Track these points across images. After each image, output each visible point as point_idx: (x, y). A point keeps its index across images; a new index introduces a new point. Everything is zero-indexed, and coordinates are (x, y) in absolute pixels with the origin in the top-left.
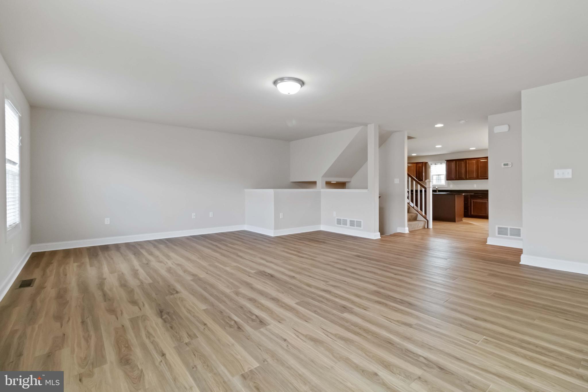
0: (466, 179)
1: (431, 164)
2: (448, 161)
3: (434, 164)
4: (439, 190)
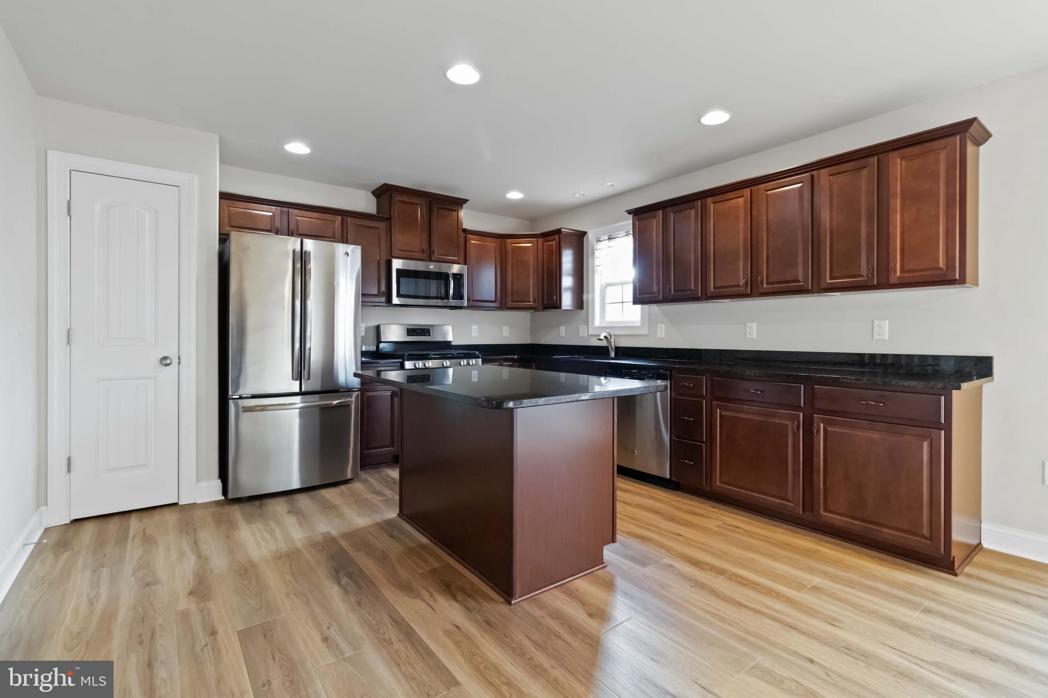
0: (707, 297)
1: (599, 241)
2: (639, 213)
3: (607, 236)
4: (617, 349)
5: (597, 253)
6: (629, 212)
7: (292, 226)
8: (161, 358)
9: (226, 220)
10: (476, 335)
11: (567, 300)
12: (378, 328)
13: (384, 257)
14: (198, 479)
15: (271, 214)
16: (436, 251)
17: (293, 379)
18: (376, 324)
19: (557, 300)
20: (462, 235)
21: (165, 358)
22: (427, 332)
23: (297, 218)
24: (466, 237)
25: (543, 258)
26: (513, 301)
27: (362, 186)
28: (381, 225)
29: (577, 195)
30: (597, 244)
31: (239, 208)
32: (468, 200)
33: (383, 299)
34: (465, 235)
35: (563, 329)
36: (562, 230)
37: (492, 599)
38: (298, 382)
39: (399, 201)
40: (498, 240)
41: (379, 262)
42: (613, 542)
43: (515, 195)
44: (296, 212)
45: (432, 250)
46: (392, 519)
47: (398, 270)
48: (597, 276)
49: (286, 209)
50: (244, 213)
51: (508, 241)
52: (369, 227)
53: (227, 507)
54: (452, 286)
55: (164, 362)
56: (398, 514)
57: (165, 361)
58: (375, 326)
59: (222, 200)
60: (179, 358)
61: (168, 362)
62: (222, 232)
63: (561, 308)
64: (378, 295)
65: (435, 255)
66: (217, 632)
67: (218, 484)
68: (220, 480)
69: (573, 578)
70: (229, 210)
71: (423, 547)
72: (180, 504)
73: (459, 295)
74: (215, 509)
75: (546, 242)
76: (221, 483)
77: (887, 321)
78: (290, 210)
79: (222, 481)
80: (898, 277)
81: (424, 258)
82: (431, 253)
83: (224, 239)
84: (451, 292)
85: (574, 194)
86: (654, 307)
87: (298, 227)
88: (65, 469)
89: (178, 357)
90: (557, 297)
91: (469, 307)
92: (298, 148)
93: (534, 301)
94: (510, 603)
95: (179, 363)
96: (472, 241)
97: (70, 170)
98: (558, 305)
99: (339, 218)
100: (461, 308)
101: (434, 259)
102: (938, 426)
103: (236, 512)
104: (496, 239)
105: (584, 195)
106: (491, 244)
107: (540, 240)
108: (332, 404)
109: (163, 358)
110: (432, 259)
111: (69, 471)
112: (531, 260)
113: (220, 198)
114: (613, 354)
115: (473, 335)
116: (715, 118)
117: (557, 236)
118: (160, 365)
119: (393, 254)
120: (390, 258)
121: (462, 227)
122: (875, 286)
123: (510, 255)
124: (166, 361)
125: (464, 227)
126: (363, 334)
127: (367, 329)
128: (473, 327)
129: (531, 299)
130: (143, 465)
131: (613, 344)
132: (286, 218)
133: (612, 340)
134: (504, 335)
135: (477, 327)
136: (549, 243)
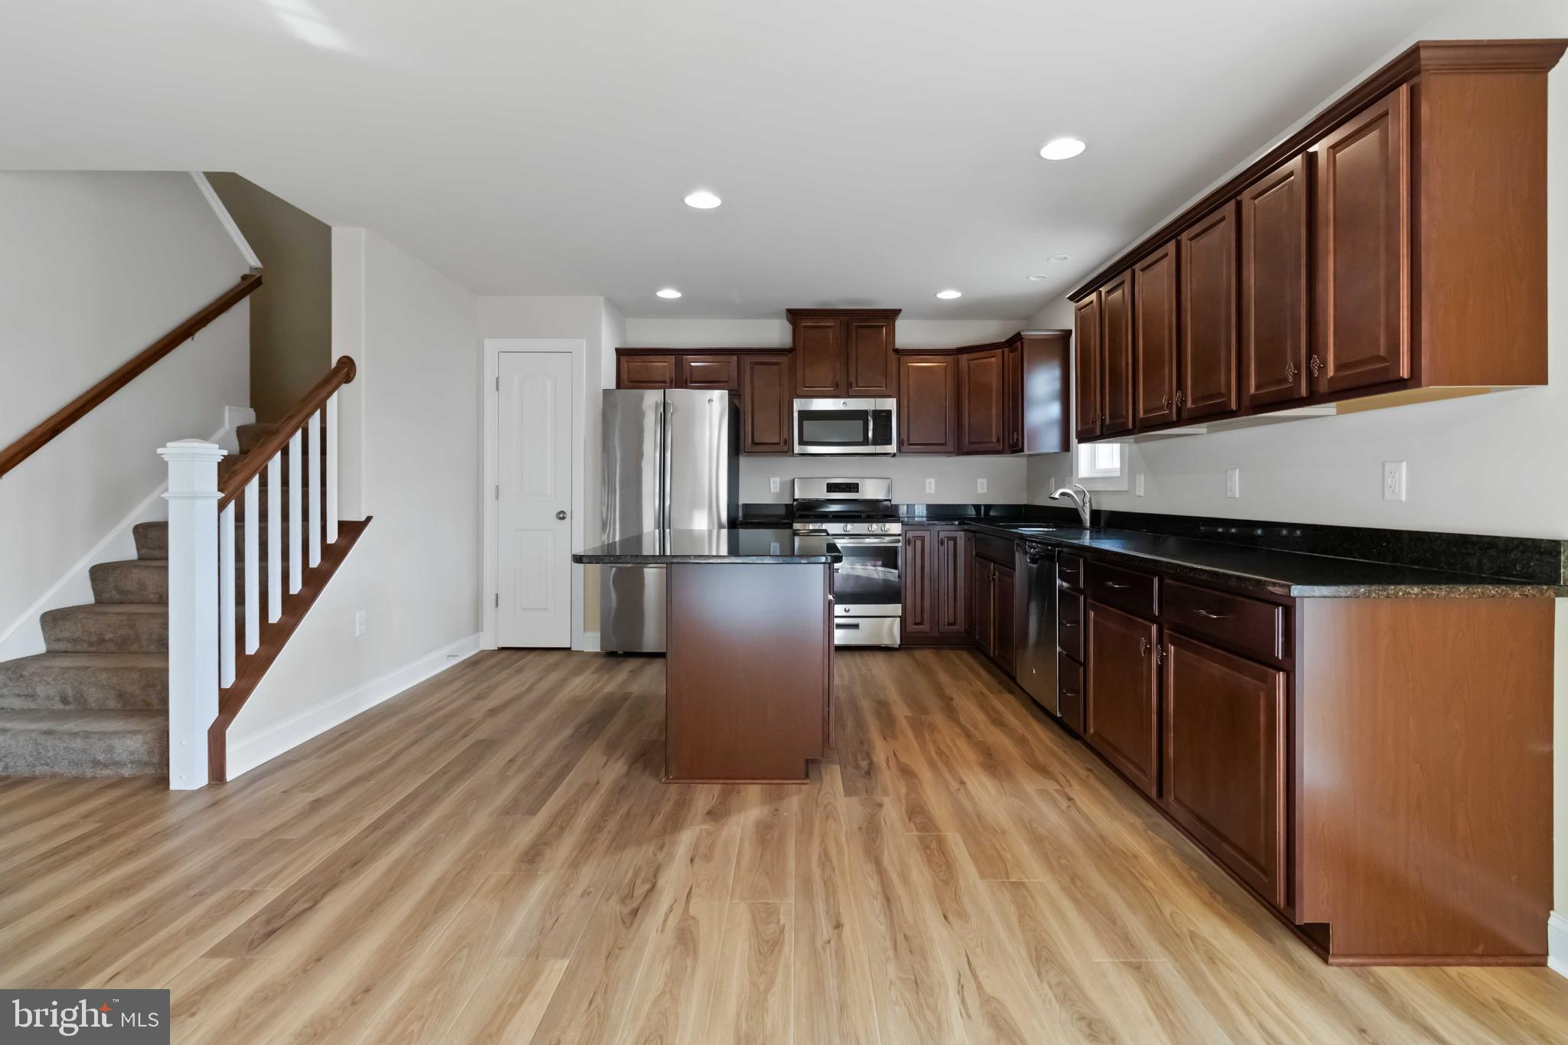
0: (1137, 427)
2: (1079, 299)
7: (687, 375)
8: (556, 512)
10: (933, 491)
12: (793, 483)
13: (786, 399)
14: (585, 629)
15: (667, 364)
16: (855, 382)
19: (1017, 439)
20: (893, 357)
21: (561, 512)
22: (854, 488)
23: (693, 364)
24: (899, 359)
25: (1009, 377)
26: (971, 443)
27: (774, 315)
28: (784, 360)
29: (1034, 279)
31: (637, 363)
32: (900, 311)
33: (786, 448)
34: (898, 356)
35: (1053, 482)
36: (1026, 334)
39: (806, 327)
40: (949, 358)
41: (780, 405)
43: (949, 295)
44: (690, 358)
45: (849, 381)
47: (800, 412)
49: (678, 356)
50: (642, 366)
51: (963, 356)
52: (769, 364)
54: (871, 427)
57: (561, 516)
58: (790, 480)
59: (619, 357)
60: (572, 512)
61: (564, 516)
63: (1023, 452)
64: (779, 443)
65: (854, 388)
70: (629, 367)
72: (573, 650)
73: (883, 439)
74: (604, 660)
78: (682, 357)
80: (1332, 379)
81: (840, 392)
82: (848, 385)
84: (870, 434)
87: (691, 374)
88: (494, 603)
89: (570, 512)
90: (1018, 435)
91: (903, 454)
92: (669, 294)
93: (999, 442)
95: (572, 516)
96: (910, 363)
97: (499, 353)
98: (1020, 447)
99: (735, 358)
101: (852, 393)
102: (1276, 665)
104: (945, 357)
106: (940, 364)
107: (1006, 350)
110: (849, 393)
111: (497, 606)
112: (996, 380)
114: (1087, 522)
115: (927, 491)
116: (1063, 148)
117: (1017, 345)
118: (558, 519)
119: (796, 393)
120: (793, 397)
121: (893, 346)
122: (1305, 398)
123: (966, 379)
125: (896, 347)
126: (778, 490)
127: (782, 484)
128: (928, 481)
129: (994, 439)
130: (544, 609)
131: (1088, 505)
132: (679, 365)
133: (1087, 500)
134: (980, 491)
135: (933, 481)
136: (1014, 354)
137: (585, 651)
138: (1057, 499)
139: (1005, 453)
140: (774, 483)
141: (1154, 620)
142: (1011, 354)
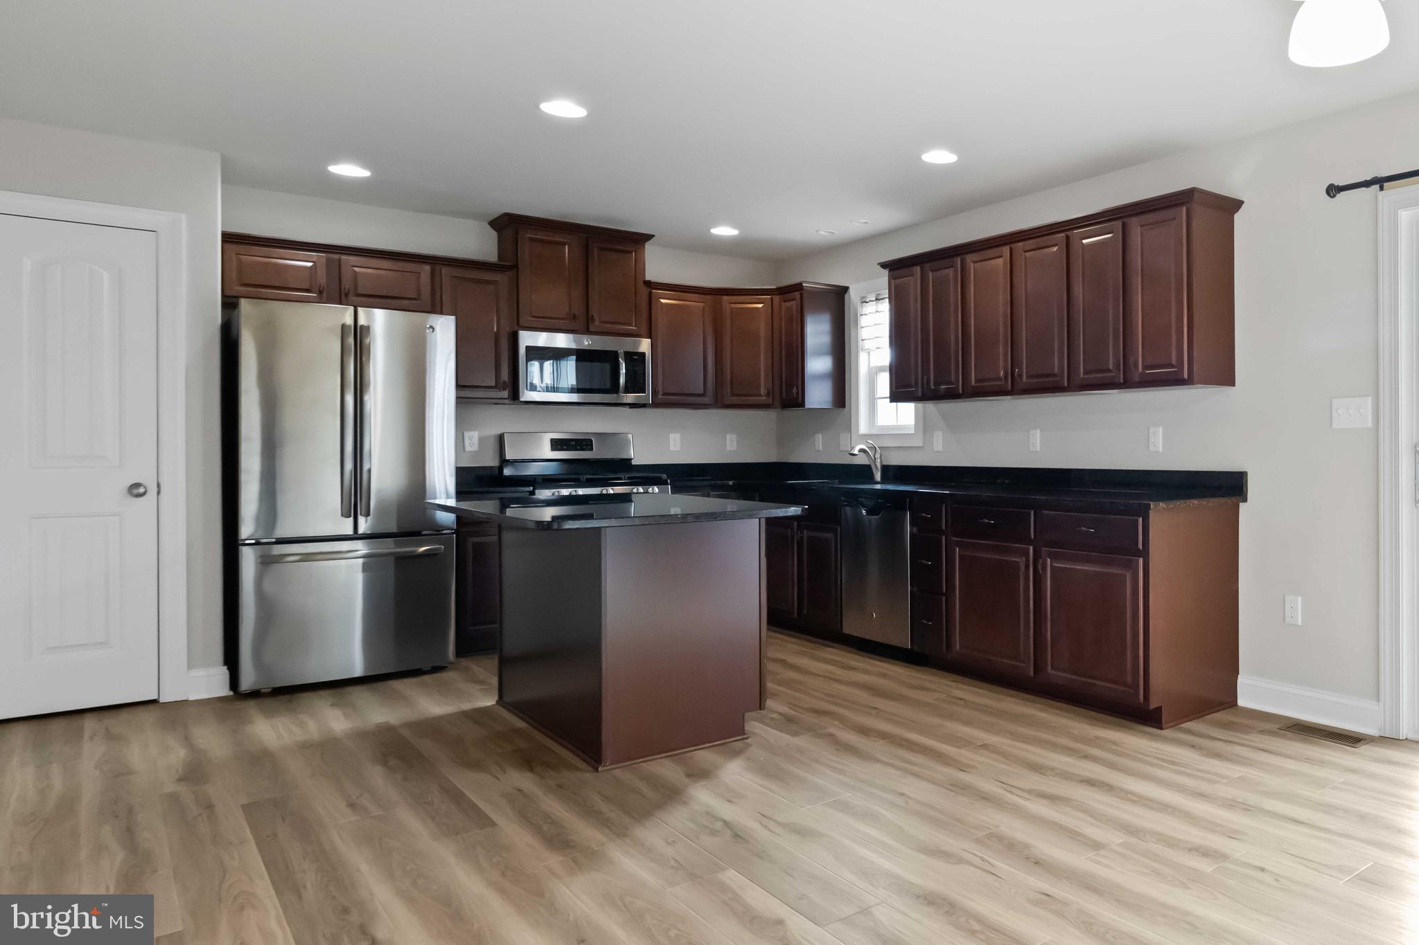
1: (864, 302)
2: (895, 267)
3: (875, 295)
4: (885, 469)
5: (863, 321)
6: (884, 265)
7: (347, 284)
8: (129, 485)
9: (234, 275)
10: (678, 448)
11: (818, 395)
12: (501, 439)
13: (506, 329)
14: (190, 666)
15: (310, 264)
16: (596, 317)
17: (342, 515)
18: (499, 432)
19: (797, 393)
20: (644, 291)
21: (137, 485)
22: (587, 445)
23: (356, 269)
24: (650, 293)
25: (781, 327)
26: (733, 395)
27: (475, 216)
28: (502, 278)
29: (822, 233)
30: (862, 307)
31: (256, 257)
32: (653, 236)
33: (505, 394)
34: (648, 290)
35: (819, 438)
36: (804, 285)
37: (576, 769)
38: (351, 519)
39: (532, 240)
40: (709, 296)
41: (497, 337)
42: (760, 709)
43: (724, 231)
44: (353, 259)
45: (590, 315)
46: (488, 706)
47: (528, 348)
48: (863, 357)
49: (336, 256)
50: (267, 263)
51: (725, 298)
52: (479, 281)
53: (237, 703)
54: (623, 371)
55: (135, 491)
56: (497, 701)
58: (495, 436)
59: (226, 245)
60: (158, 485)
61: (142, 490)
62: (228, 293)
63: (804, 406)
64: (497, 387)
65: (597, 323)
66: (214, 806)
67: (222, 673)
68: (226, 667)
69: (693, 748)
70: (240, 261)
71: (517, 731)
72: (161, 701)
73: (636, 384)
74: (218, 705)
75: (785, 301)
76: (227, 672)
77: (1161, 429)
78: (344, 257)
79: (229, 669)
80: (1141, 373)
81: (577, 328)
82: (589, 319)
83: (230, 303)
84: (622, 380)
85: (817, 231)
86: (931, 406)
87: (356, 286)
89: (156, 485)
90: (797, 389)
91: (656, 404)
92: (349, 170)
93: (768, 395)
94: (597, 770)
95: (159, 493)
96: (662, 301)
98: (800, 401)
99: (427, 268)
100: (644, 406)
101: (594, 330)
102: (1138, 554)
103: (251, 707)
104: (703, 296)
105: (833, 233)
106: (695, 304)
107: (777, 298)
108: (414, 551)
109: (131, 486)
110: (591, 330)
112: (763, 330)
113: (224, 241)
114: (878, 477)
115: (672, 448)
117: (797, 294)
118: (129, 496)
119: (522, 322)
120: (516, 327)
121: (645, 278)
122: (1121, 384)
123: (728, 323)
124: (138, 489)
125: (647, 279)
126: (475, 448)
127: (482, 440)
128: (672, 436)
129: (763, 391)
130: (101, 643)
131: (879, 461)
132: (335, 270)
133: (878, 456)
134: (729, 448)
135: (678, 436)
136: (787, 304)
137: (191, 698)
138: (856, 455)
139: (775, 408)
140: (470, 438)
141: (1029, 542)
142: (783, 304)
